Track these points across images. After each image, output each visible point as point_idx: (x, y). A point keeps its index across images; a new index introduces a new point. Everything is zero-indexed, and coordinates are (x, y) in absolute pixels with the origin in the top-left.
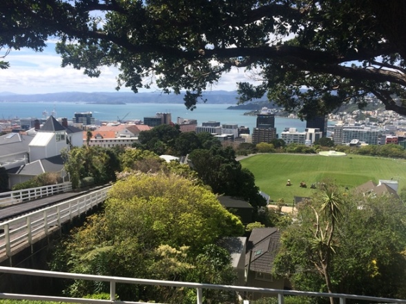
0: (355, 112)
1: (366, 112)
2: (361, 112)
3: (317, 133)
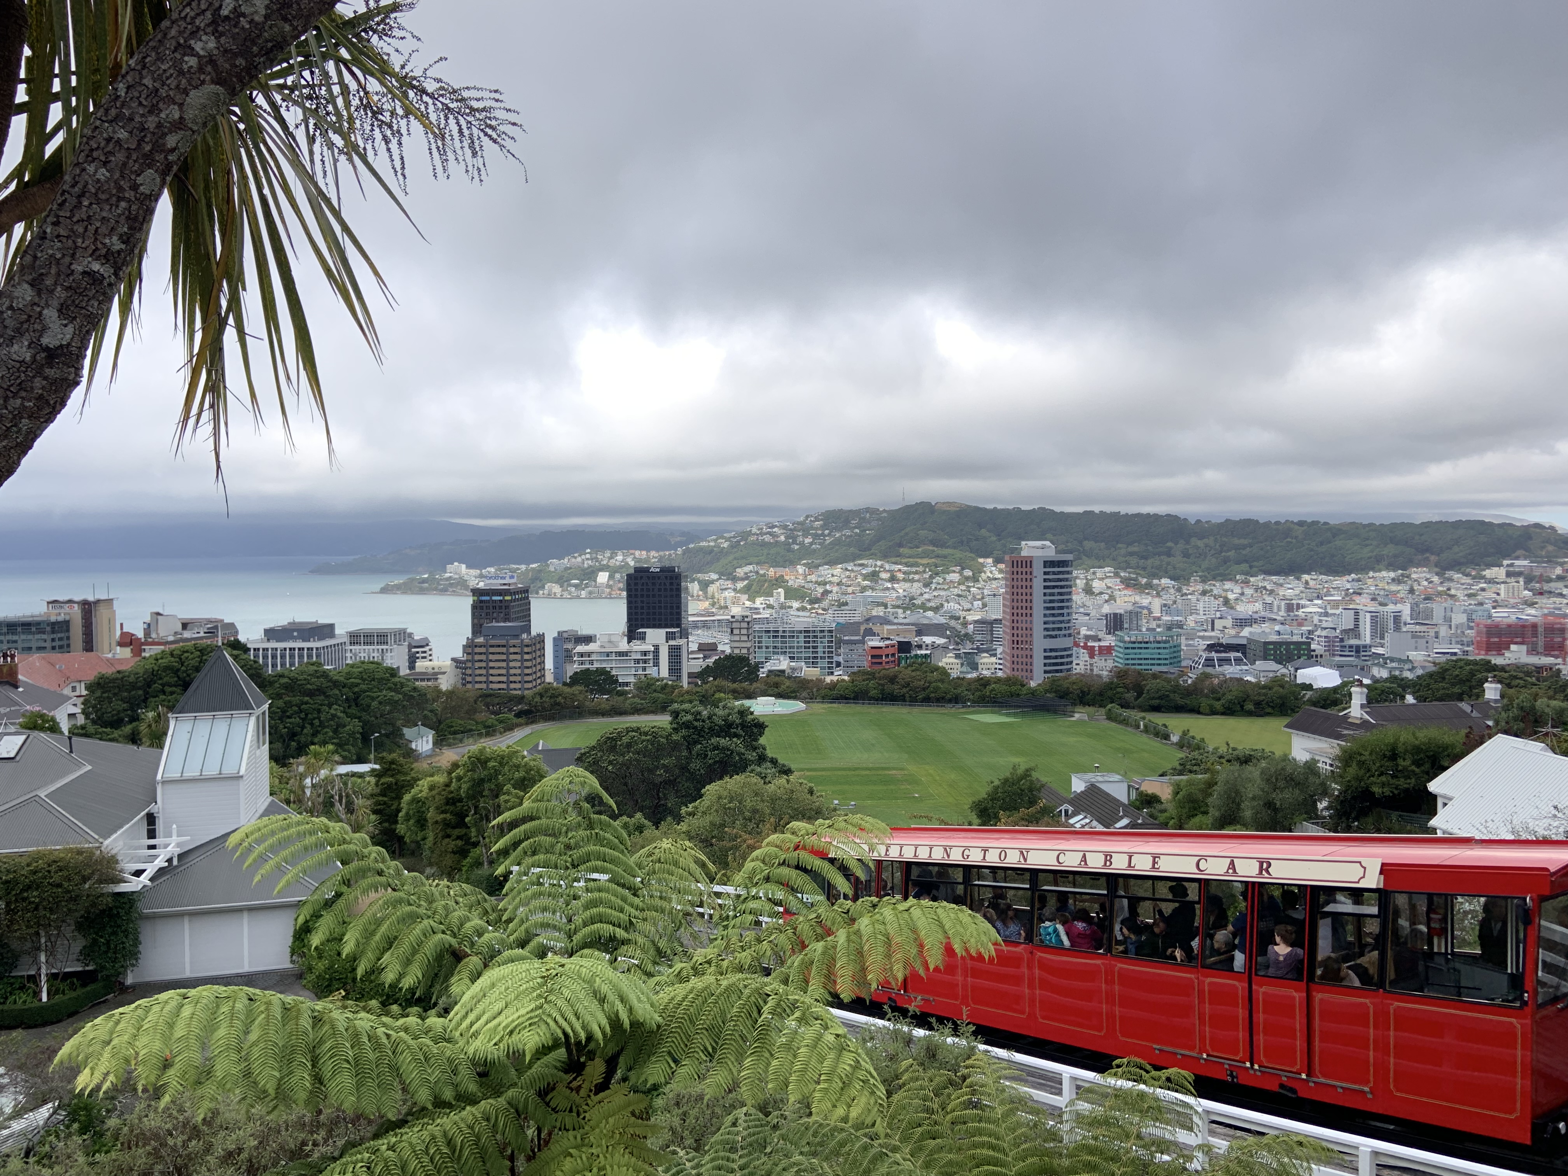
1: (771, 572)
2: (757, 573)
3: (672, 643)
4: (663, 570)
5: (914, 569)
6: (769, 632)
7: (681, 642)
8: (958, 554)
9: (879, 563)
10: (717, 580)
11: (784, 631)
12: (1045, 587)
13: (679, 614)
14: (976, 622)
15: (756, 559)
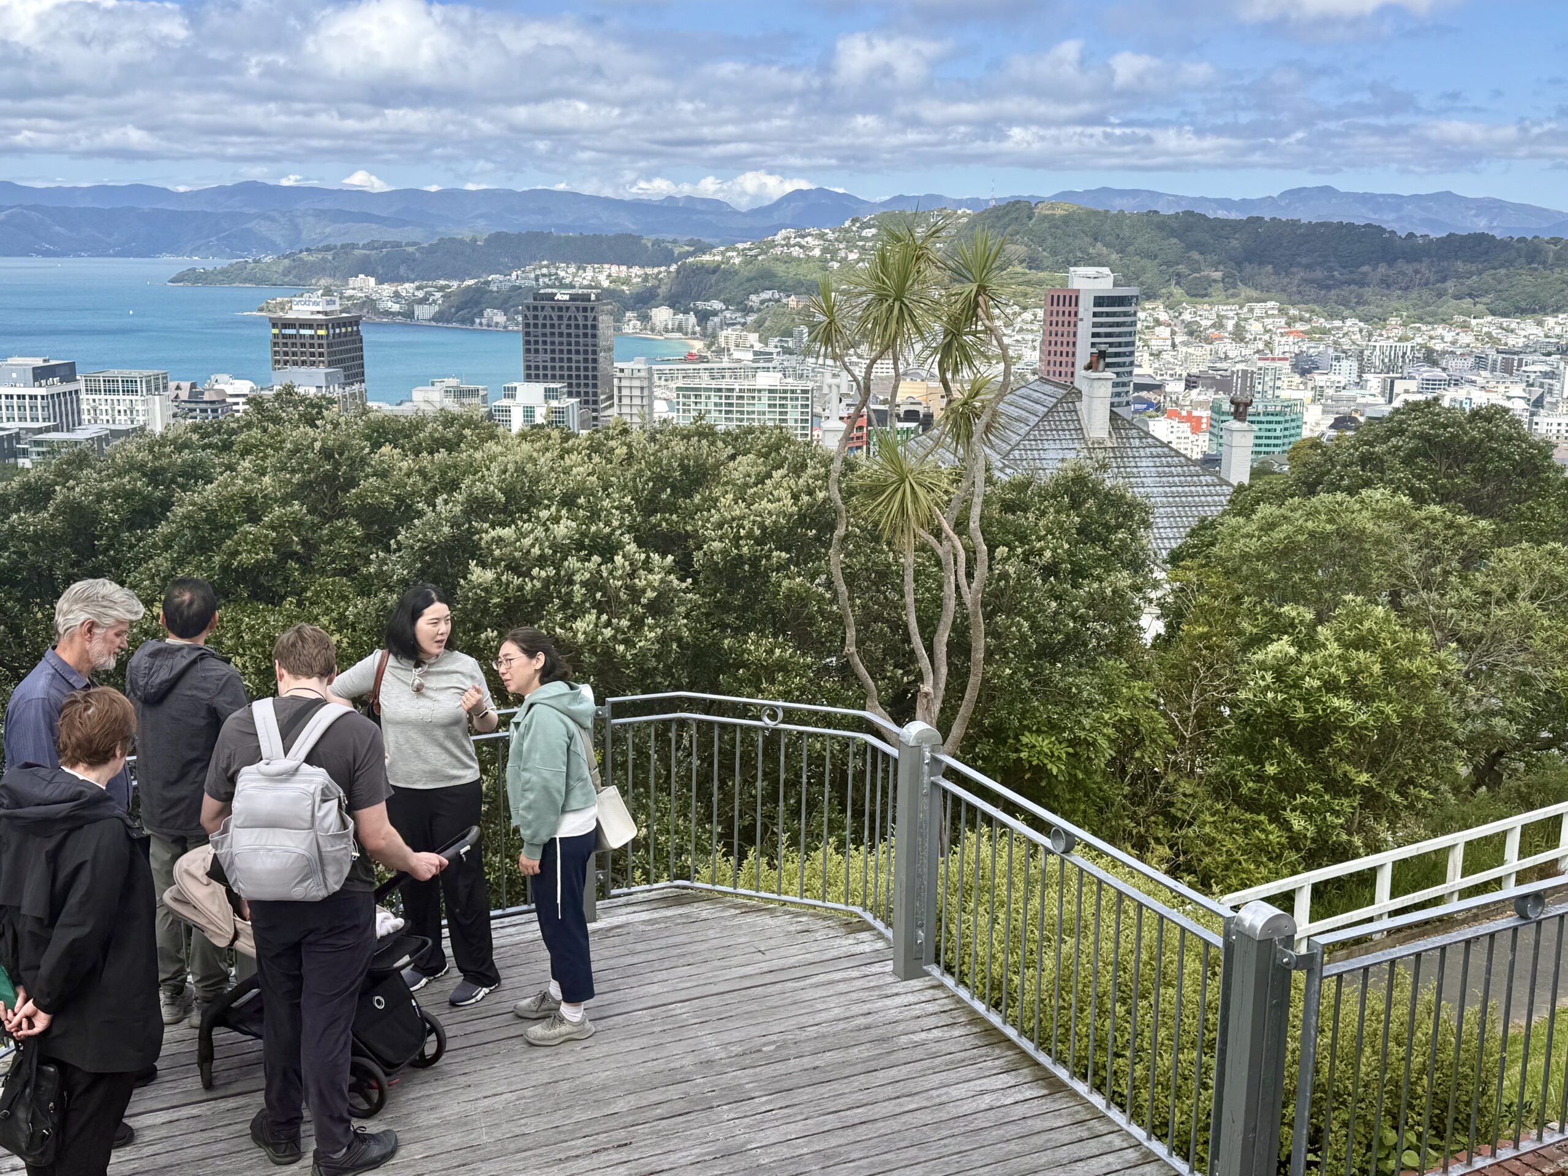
0: (754, 300)
1: (793, 301)
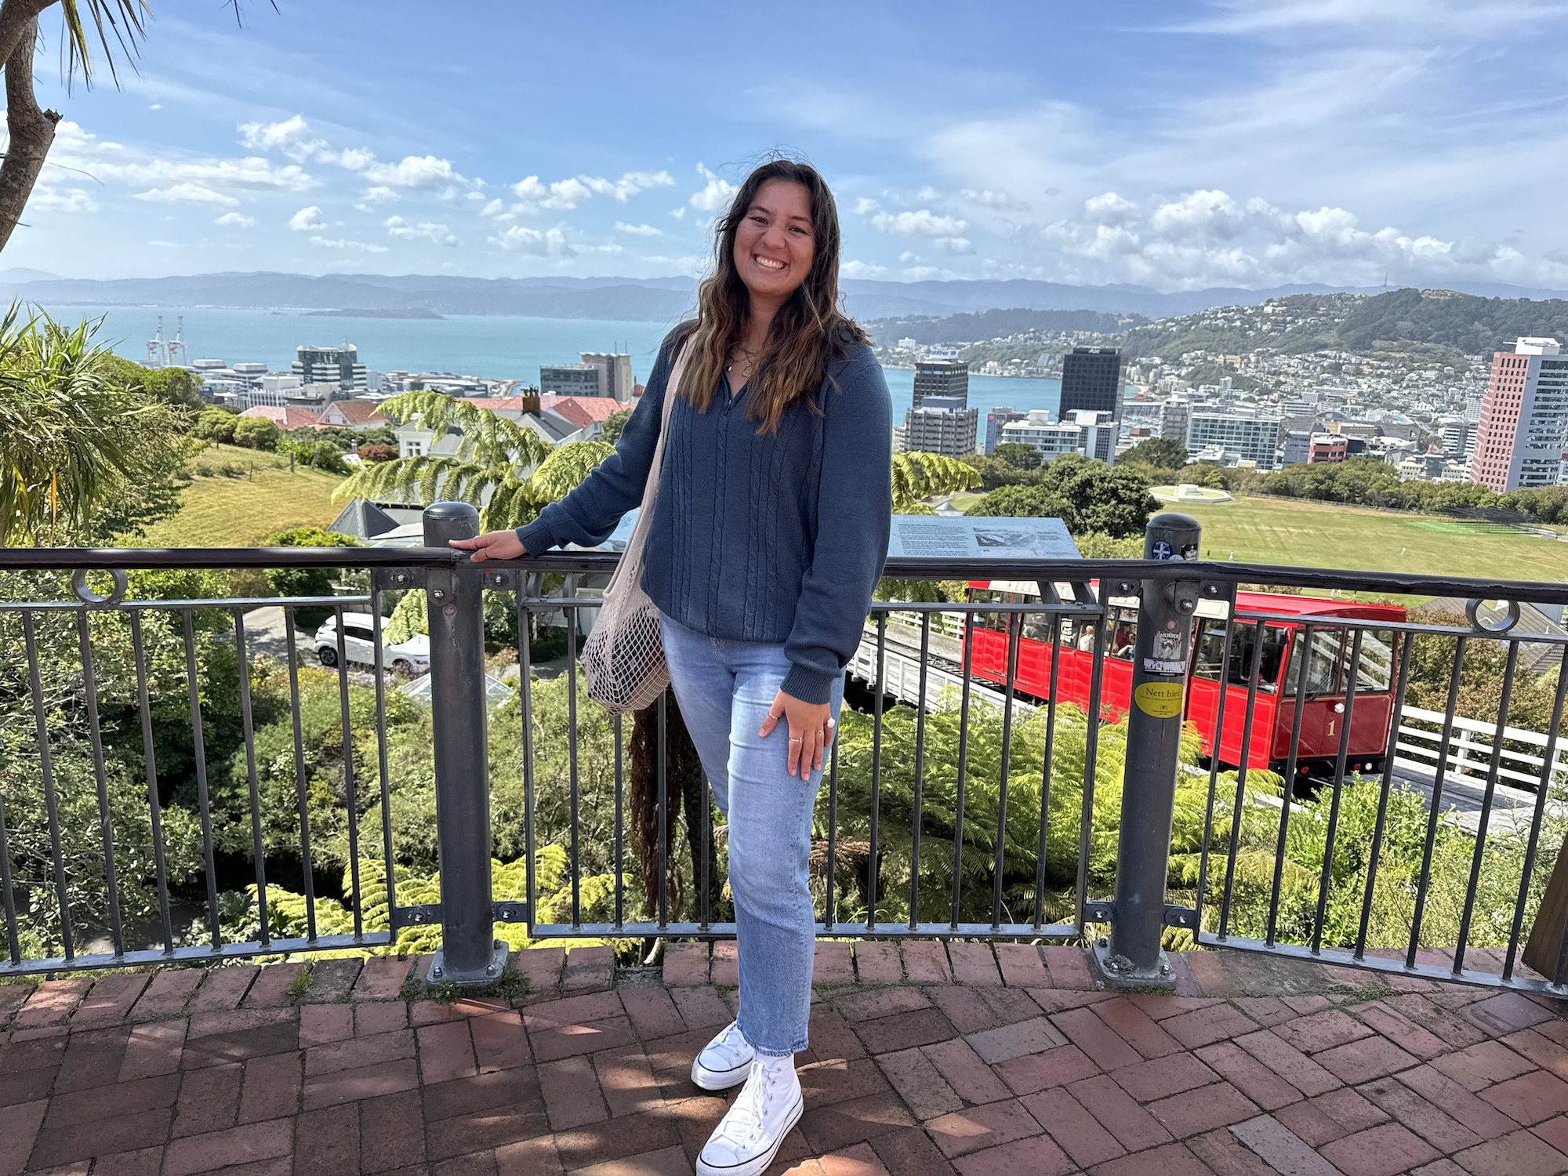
0: (1187, 357)
1: (1221, 359)
2: (1205, 359)
3: (1103, 425)
4: (1102, 352)
5: (1385, 364)
6: (1207, 420)
7: (1111, 425)
8: (1441, 347)
9: (1344, 355)
10: (1162, 364)
11: (1224, 421)
12: (1539, 391)
13: (1114, 397)
14: (1449, 425)
15: (1205, 344)
